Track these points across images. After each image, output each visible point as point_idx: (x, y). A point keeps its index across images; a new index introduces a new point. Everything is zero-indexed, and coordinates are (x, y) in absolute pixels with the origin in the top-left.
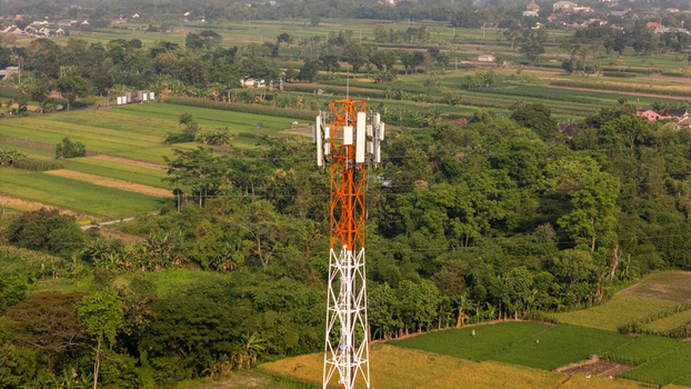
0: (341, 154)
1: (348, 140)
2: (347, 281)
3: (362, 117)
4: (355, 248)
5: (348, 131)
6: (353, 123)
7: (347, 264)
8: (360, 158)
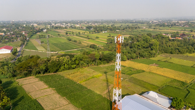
0: (118, 42)
1: (119, 40)
2: (118, 57)
3: (121, 37)
4: (120, 53)
5: (119, 39)
6: (120, 38)
7: (118, 55)
8: (120, 42)
